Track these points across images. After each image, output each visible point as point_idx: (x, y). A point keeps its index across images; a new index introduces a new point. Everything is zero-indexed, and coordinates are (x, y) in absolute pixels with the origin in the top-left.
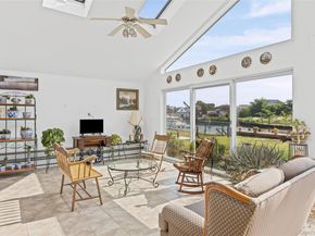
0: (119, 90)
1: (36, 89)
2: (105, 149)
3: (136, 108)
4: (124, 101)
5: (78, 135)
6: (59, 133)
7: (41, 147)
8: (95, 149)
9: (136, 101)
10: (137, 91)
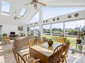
0: (19, 27)
1: (2, 27)
2: (15, 37)
3: (22, 30)
4: (20, 29)
5: (10, 35)
6: (6, 34)
7: (2, 37)
8: (14, 37)
9: (22, 29)
10: (22, 27)
